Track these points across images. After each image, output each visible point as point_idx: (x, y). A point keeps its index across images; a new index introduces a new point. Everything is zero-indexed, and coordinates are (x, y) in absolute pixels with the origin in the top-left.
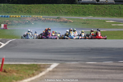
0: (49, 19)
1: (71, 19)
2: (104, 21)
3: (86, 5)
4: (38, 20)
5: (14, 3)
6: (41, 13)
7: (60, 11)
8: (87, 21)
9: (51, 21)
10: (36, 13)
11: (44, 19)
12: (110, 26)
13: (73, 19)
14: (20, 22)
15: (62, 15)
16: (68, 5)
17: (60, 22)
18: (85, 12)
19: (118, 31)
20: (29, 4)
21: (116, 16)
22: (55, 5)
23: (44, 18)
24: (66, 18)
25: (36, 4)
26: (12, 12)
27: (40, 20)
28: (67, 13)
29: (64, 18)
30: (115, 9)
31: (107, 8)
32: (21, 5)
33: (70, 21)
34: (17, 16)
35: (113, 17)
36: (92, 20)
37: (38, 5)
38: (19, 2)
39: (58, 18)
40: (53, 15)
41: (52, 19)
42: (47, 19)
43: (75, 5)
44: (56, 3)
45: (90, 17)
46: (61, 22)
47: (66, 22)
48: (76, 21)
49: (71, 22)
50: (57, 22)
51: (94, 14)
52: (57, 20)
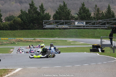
0: (28, 40)
1: (43, 40)
2: (66, 41)
4: (20, 41)
5: (4, 30)
6: (22, 37)
7: (35, 35)
8: (54, 41)
10: (19, 36)
12: (69, 44)
13: (45, 40)
14: (8, 42)
15: (37, 37)
16: (41, 30)
17: (35, 42)
18: (53, 35)
19: (75, 47)
20: (14, 30)
21: (74, 37)
22: (32, 30)
23: (24, 39)
26: (3, 36)
27: (22, 41)
28: (41, 36)
29: (38, 39)
30: (73, 32)
31: (68, 32)
32: (9, 31)
34: (6, 39)
35: (72, 38)
37: (20, 31)
38: (7, 29)
40: (31, 37)
41: (30, 40)
42: (26, 40)
43: (46, 30)
45: (56, 39)
47: (39, 42)
48: (46, 41)
49: (43, 42)
50: (33, 42)
51: (59, 36)
52: (34, 40)
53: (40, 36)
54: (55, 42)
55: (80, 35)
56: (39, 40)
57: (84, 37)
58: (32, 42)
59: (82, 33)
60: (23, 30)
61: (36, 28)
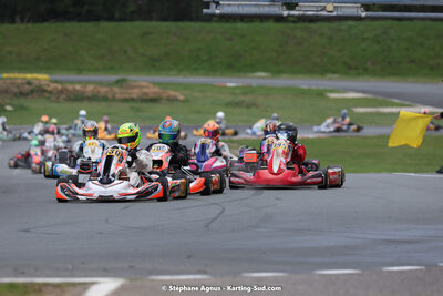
0: (78, 87)
1: (177, 86)
2: (321, 94)
3: (240, 25)
4: (32, 92)
7: (126, 52)
8: (244, 94)
9: (89, 94)
11: (59, 87)
13: (186, 87)
15: (137, 70)
17: (125, 100)
18: (236, 56)
21: (374, 74)
22: (104, 24)
23: (56, 82)
24: (154, 84)
25: (22, 21)
27: (41, 91)
29: (145, 83)
30: (364, 39)
31: (331, 38)
33: (172, 93)
35: (359, 74)
36: (268, 91)
37: (30, 25)
39: (118, 82)
40: (97, 70)
41: (90, 88)
42: (70, 87)
43: (192, 24)
44: (111, 18)
45: (260, 79)
46: (133, 99)
47: (155, 100)
48: (197, 95)
49: (175, 99)
50: (114, 99)
51: (277, 64)
52: (116, 89)
53: (153, 64)
54: (248, 98)
55: (412, 61)
56: (152, 90)
57: (432, 69)
58: (105, 99)
59: (422, 45)
60: (45, 24)
61: (132, 12)
